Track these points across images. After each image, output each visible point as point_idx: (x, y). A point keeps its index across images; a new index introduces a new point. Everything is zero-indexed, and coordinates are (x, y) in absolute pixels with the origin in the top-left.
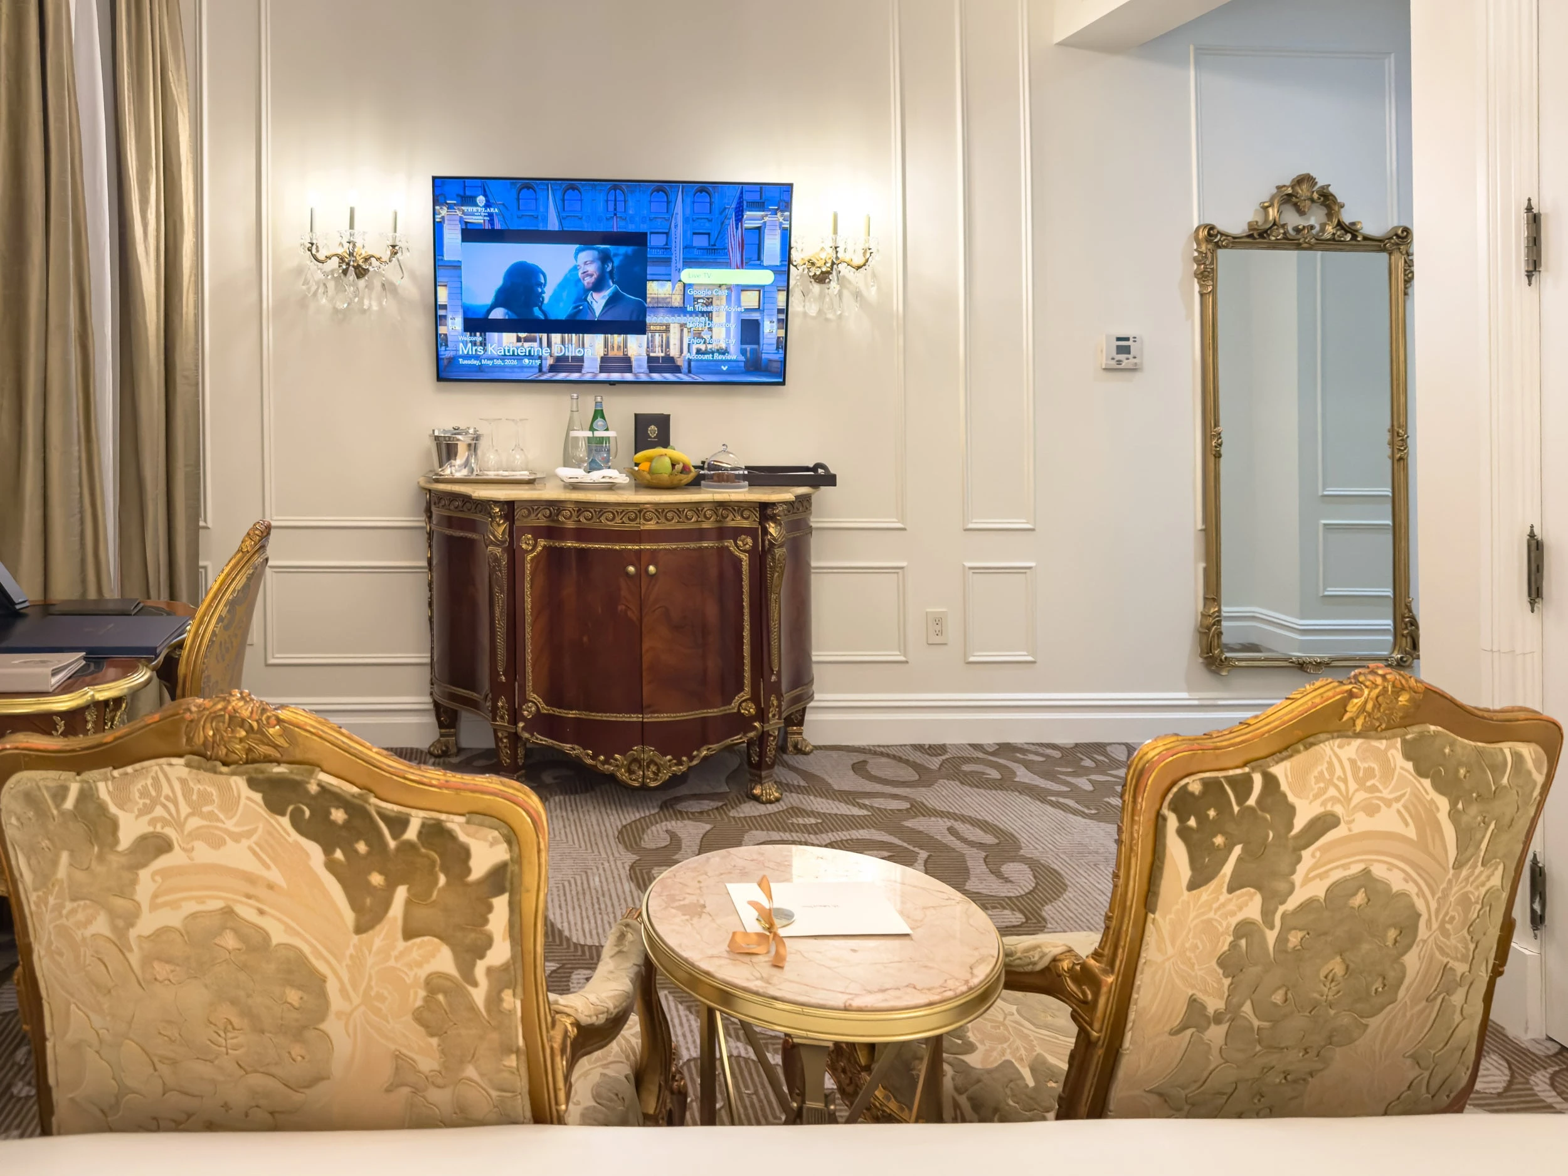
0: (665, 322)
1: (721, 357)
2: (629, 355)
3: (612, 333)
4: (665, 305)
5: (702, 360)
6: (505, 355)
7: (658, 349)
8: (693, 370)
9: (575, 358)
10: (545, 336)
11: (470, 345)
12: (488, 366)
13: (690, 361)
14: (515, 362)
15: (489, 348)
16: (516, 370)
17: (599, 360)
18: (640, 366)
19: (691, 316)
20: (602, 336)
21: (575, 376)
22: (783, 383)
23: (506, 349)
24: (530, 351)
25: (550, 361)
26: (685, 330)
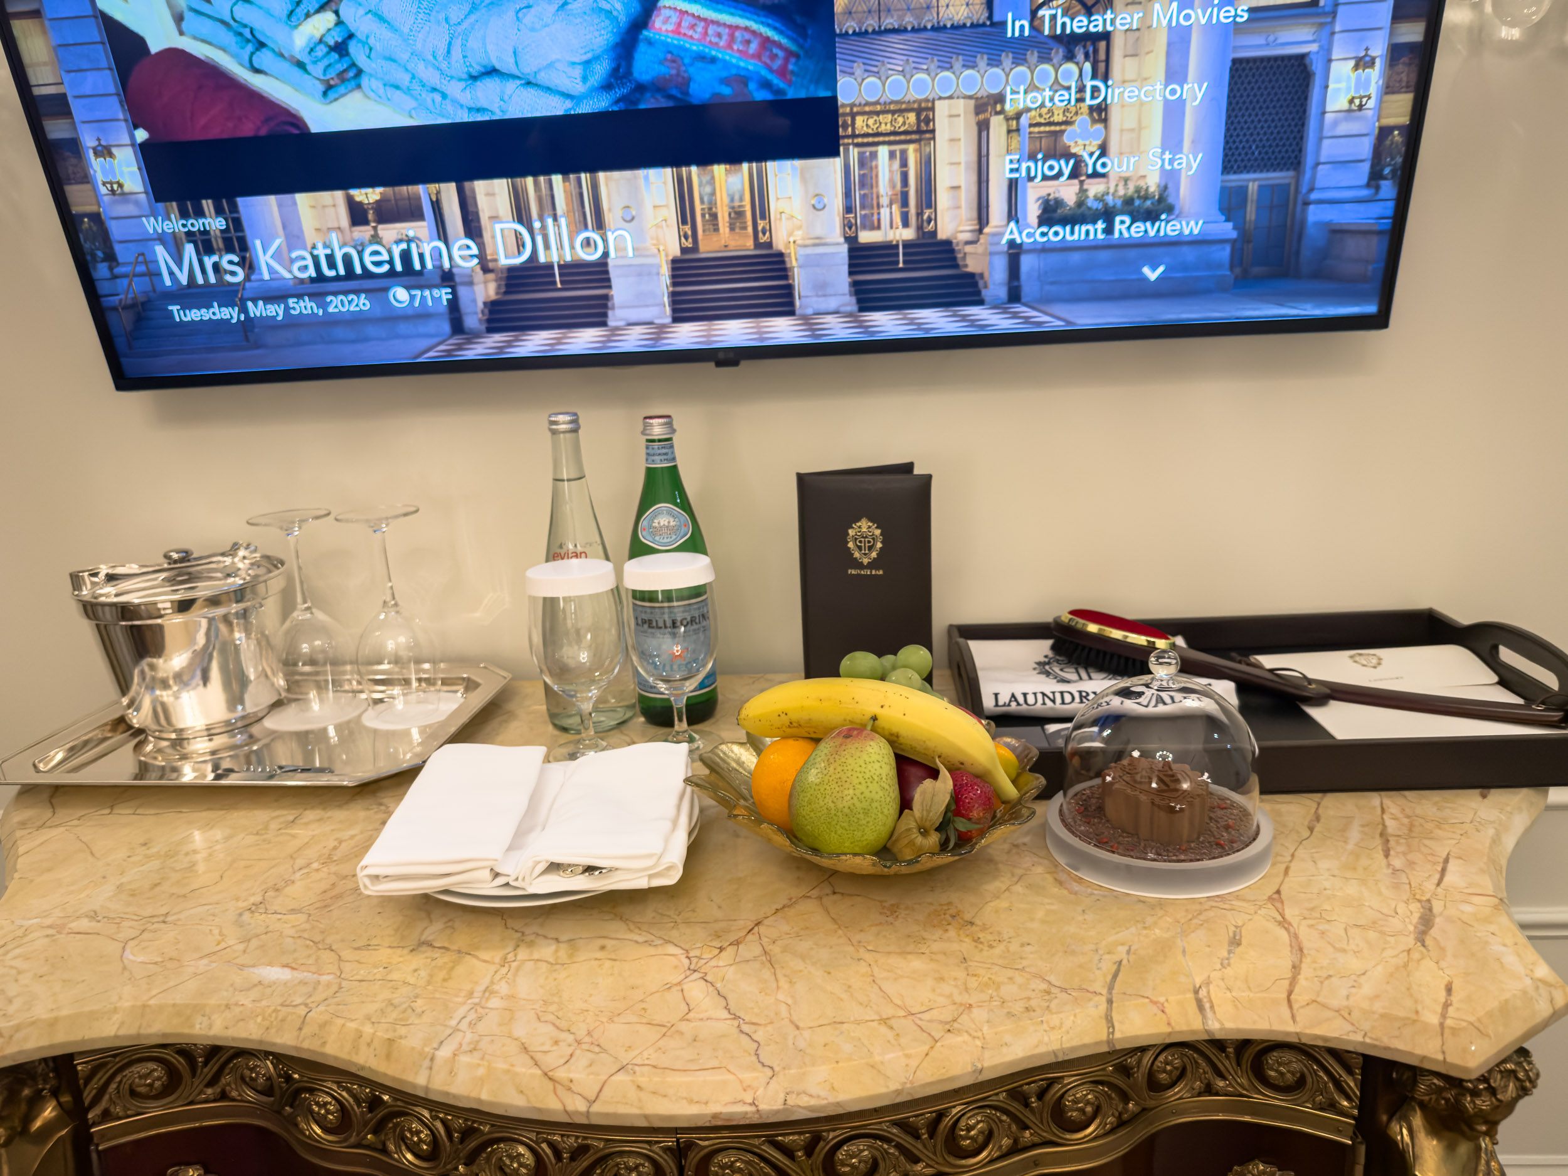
0: (914, 95)
1: (1139, 230)
2: (779, 244)
3: (705, 160)
4: (909, 20)
5: (1065, 248)
6: (320, 278)
7: (888, 213)
8: (1028, 287)
9: (576, 272)
10: (449, 192)
11: (189, 249)
12: (270, 324)
13: (1015, 252)
14: (361, 303)
15: (264, 259)
16: (371, 330)
17: (665, 271)
18: (821, 288)
19: (1019, 60)
20: (668, 173)
21: (583, 341)
22: (1380, 320)
23: (321, 252)
24: (406, 256)
25: (486, 290)
26: (998, 125)
